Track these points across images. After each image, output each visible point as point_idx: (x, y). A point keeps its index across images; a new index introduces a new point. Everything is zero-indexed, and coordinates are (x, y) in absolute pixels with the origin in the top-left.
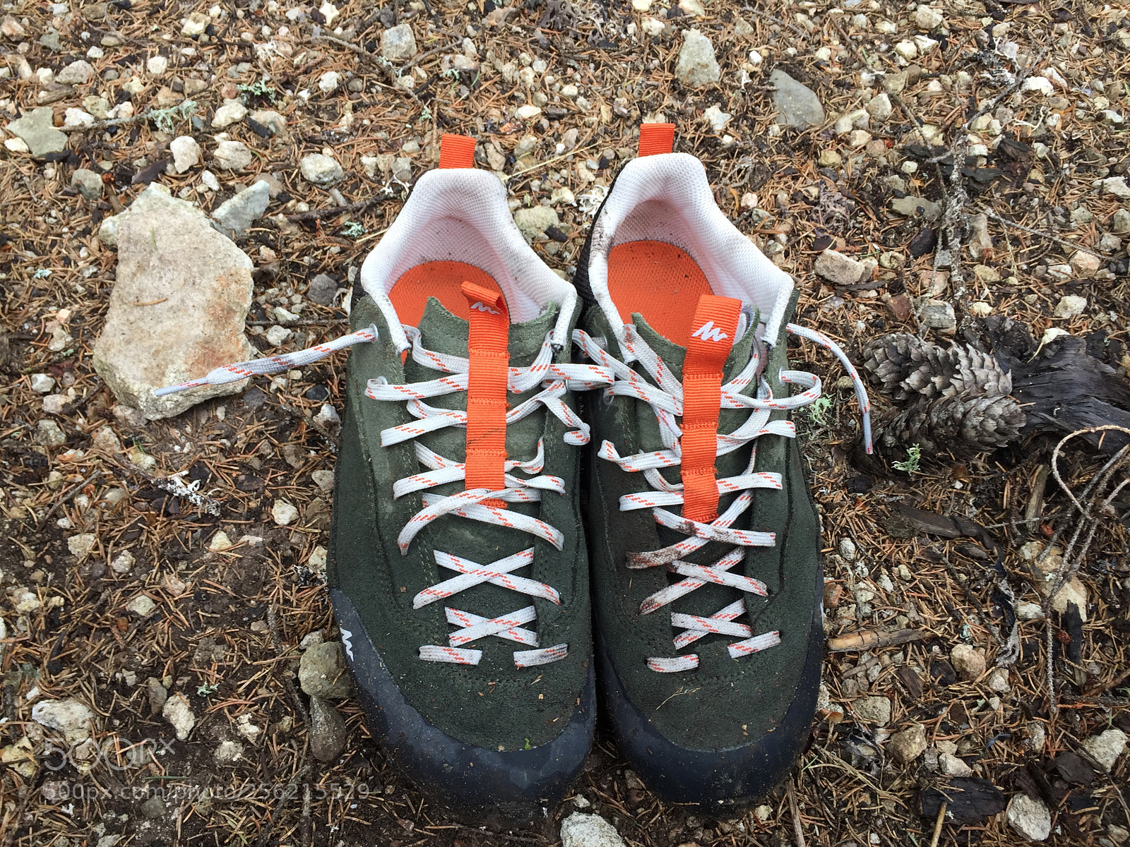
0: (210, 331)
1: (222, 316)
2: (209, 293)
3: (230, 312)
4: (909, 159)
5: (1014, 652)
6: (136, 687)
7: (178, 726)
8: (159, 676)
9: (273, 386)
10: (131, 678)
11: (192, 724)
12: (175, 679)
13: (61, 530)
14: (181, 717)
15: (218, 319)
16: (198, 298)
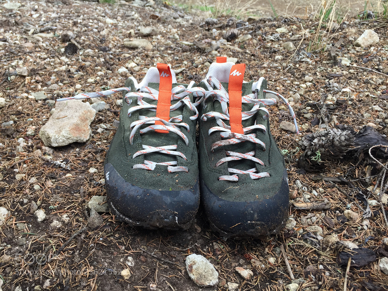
0: (79, 122)
1: (84, 120)
2: (81, 114)
3: (87, 119)
4: (308, 106)
5: (369, 213)
6: (26, 204)
7: (39, 217)
8: (36, 202)
9: (97, 144)
10: (25, 201)
11: (44, 217)
12: (42, 203)
13: (15, 172)
14: (41, 215)
15: (83, 120)
16: (77, 114)
